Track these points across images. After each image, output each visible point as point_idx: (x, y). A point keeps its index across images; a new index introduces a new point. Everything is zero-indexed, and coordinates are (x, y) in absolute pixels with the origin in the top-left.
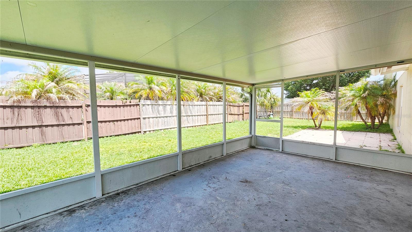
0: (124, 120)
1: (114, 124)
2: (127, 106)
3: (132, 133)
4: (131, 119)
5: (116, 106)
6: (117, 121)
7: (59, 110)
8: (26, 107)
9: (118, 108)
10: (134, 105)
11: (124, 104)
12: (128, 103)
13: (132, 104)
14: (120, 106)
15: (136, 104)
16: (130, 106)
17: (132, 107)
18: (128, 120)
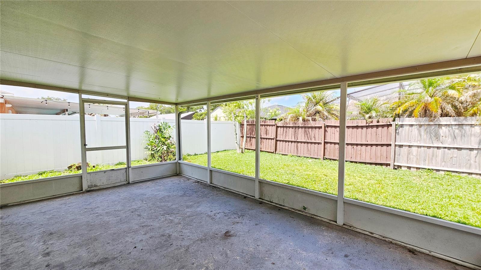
0: (367, 145)
1: (353, 147)
2: (372, 127)
3: (376, 164)
4: (377, 145)
5: (357, 127)
6: (357, 145)
7: (307, 129)
8: (289, 127)
9: (360, 129)
10: (383, 126)
11: (367, 125)
12: (375, 123)
13: (380, 124)
14: (362, 127)
15: (386, 124)
16: (377, 126)
17: (380, 129)
18: (372, 145)
